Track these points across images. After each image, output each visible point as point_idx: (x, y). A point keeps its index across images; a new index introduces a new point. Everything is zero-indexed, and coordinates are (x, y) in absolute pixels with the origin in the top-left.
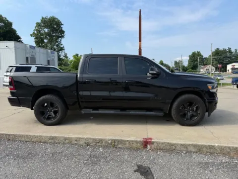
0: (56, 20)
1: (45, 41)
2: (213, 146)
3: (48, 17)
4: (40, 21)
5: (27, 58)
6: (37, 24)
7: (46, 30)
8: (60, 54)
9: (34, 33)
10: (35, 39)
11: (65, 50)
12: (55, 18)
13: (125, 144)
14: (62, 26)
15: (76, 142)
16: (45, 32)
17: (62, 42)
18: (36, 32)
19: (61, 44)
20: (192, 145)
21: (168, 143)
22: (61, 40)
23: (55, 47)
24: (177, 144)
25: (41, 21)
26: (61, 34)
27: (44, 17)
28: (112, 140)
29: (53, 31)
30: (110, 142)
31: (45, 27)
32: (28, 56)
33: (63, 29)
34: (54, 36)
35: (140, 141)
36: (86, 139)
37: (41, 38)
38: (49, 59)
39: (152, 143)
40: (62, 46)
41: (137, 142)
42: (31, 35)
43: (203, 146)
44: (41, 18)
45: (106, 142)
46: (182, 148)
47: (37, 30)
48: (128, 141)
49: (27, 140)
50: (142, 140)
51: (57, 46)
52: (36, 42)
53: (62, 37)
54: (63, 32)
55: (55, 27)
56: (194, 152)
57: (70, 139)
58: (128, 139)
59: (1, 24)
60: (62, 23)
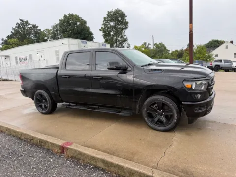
1: (111, 34)
3: (113, 10)
4: (106, 16)
6: (105, 19)
7: (112, 24)
8: (124, 45)
9: (102, 27)
10: (104, 32)
11: (128, 41)
12: (119, 11)
14: (126, 18)
16: (110, 26)
17: (126, 34)
18: (103, 26)
19: (125, 36)
21: (80, 152)
22: (125, 32)
23: (120, 39)
26: (125, 25)
27: (110, 11)
29: (118, 24)
30: (39, 141)
31: (111, 21)
33: (127, 21)
34: (119, 28)
37: (107, 31)
39: (67, 149)
40: (125, 37)
41: (57, 146)
42: (100, 30)
44: (107, 13)
45: (36, 141)
46: (92, 162)
47: (104, 24)
48: (50, 143)
50: (60, 144)
51: (121, 37)
52: (105, 36)
53: (126, 28)
54: (126, 23)
55: (120, 19)
59: (78, 23)
60: (126, 15)
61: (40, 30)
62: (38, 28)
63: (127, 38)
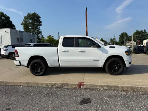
0: (36, 15)
1: (30, 28)
2: (118, 86)
3: (32, 13)
5: (18, 38)
6: (25, 17)
7: (30, 21)
8: (39, 35)
9: (23, 23)
10: (24, 26)
11: (42, 33)
13: (68, 86)
14: (40, 19)
15: (41, 85)
16: (30, 22)
17: (40, 29)
18: (24, 22)
19: (40, 30)
20: (106, 86)
21: (93, 85)
22: (39, 27)
23: (36, 31)
24: (98, 85)
25: (27, 15)
26: (40, 23)
27: (29, 13)
28: (61, 84)
29: (35, 22)
30: (60, 85)
31: (30, 19)
32: (18, 37)
33: (41, 20)
34: (35, 25)
36: (46, 84)
37: (27, 26)
38: (31, 39)
39: (84, 85)
40: (40, 31)
41: (75, 85)
42: (21, 24)
43: (112, 86)
44: (27, 14)
45: (58, 85)
46: (101, 88)
47: (25, 21)
48: (70, 84)
49: (13, 85)
50: (78, 83)
51: (37, 31)
52: (24, 29)
53: (40, 25)
54: (40, 22)
55: (36, 19)
56: (107, 90)
57: (38, 84)
58: (70, 83)
59: (3, 18)
60: (40, 17)
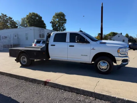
0: (62, 14)
1: (57, 25)
4: (54, 15)
5: (40, 35)
7: (57, 20)
10: (52, 24)
12: (62, 13)
14: (65, 17)
17: (65, 26)
18: (52, 21)
21: (56, 84)
27: (57, 13)
29: (61, 20)
31: (57, 18)
34: (61, 23)
35: (43, 81)
40: (65, 28)
42: (50, 23)
48: (38, 80)
51: (62, 28)
52: (53, 26)
53: (65, 23)
54: (65, 20)
55: (62, 17)
56: (68, 91)
59: (37, 18)
60: (65, 15)
61: (13, 20)
62: (12, 19)
63: (66, 28)
